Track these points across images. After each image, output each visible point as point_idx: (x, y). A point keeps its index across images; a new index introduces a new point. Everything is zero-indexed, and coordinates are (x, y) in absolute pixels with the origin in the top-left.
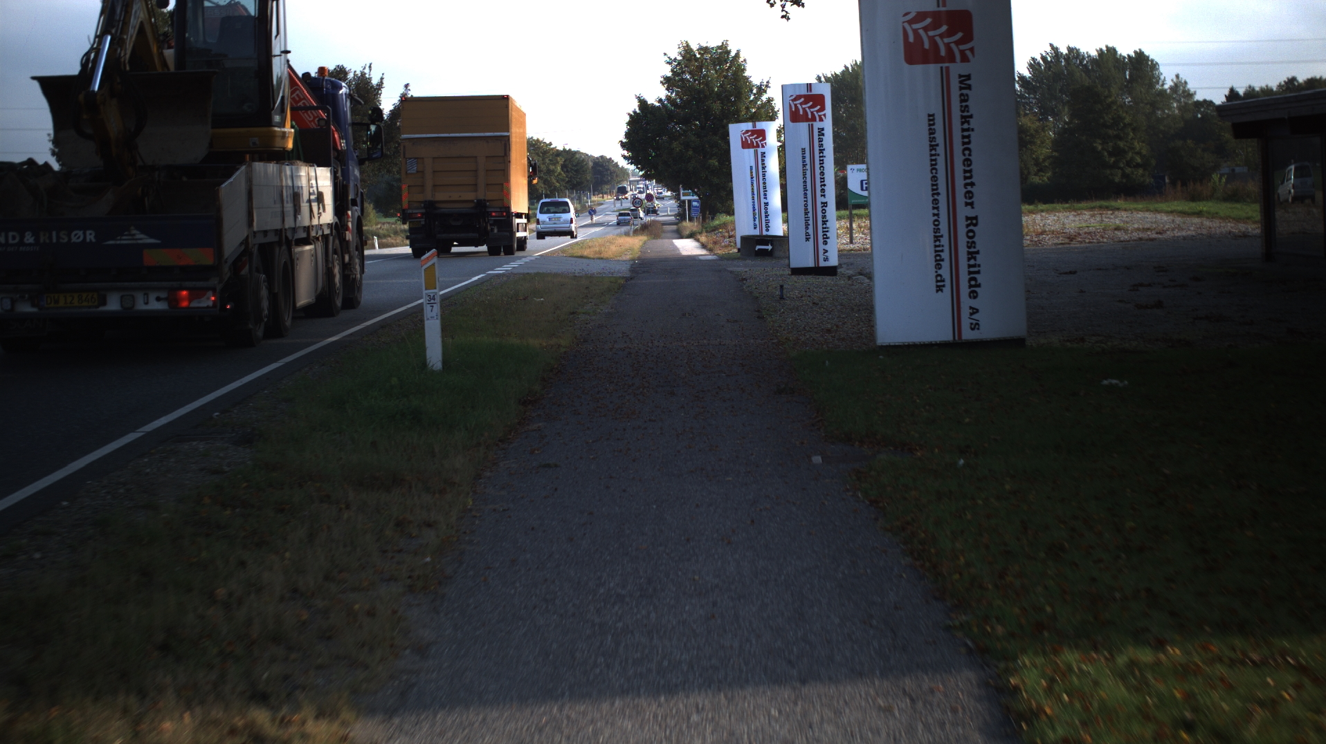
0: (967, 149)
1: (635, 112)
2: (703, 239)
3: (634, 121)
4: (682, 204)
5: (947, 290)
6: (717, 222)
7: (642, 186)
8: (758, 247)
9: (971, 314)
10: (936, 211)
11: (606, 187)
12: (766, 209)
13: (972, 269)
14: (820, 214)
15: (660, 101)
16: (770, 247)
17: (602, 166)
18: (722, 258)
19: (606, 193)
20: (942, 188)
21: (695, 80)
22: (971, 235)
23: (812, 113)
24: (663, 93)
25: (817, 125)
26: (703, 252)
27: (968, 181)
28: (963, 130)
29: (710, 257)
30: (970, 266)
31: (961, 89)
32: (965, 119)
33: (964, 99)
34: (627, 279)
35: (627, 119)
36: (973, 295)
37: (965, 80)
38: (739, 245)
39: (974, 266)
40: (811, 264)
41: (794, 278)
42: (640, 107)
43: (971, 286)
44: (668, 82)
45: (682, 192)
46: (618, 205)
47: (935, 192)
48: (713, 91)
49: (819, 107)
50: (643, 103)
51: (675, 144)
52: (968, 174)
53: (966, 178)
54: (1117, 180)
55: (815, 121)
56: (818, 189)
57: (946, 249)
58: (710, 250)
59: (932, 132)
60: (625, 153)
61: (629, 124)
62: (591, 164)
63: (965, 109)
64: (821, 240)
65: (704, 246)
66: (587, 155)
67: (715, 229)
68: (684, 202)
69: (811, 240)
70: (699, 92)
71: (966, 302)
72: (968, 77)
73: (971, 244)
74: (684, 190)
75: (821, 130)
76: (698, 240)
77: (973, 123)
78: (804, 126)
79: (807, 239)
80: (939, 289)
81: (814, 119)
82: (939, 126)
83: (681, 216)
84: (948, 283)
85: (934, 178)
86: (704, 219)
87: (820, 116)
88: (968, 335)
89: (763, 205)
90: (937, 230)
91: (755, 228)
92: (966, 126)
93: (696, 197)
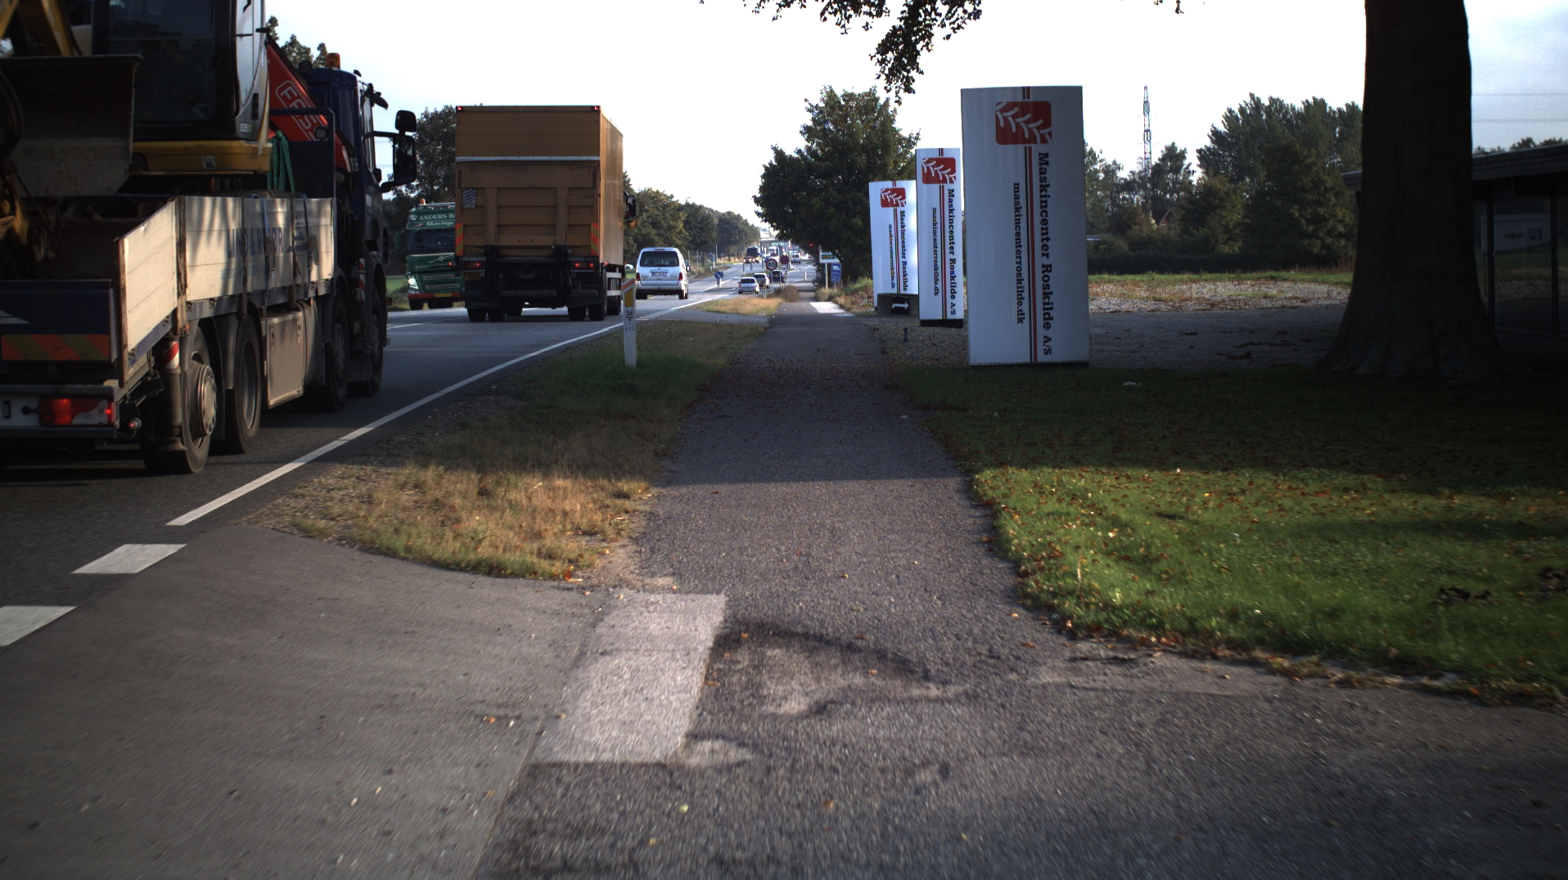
0: (1044, 211)
1: (771, 164)
2: (842, 300)
3: (770, 174)
4: (820, 268)
5: (1026, 321)
6: (858, 285)
7: (775, 248)
8: (894, 305)
9: (1045, 342)
10: (1018, 260)
11: (733, 249)
12: (904, 268)
13: (1046, 306)
14: (948, 270)
15: (799, 152)
16: (906, 306)
17: (729, 223)
18: (858, 315)
19: (733, 255)
20: (1024, 242)
21: (839, 130)
22: (1046, 279)
23: (943, 175)
24: (802, 143)
25: (948, 186)
26: (842, 311)
27: (1045, 237)
28: (1041, 196)
29: (847, 315)
30: (1044, 304)
31: (1040, 164)
32: (1043, 188)
33: (1042, 172)
34: (766, 328)
35: (763, 171)
36: (1047, 326)
37: (1044, 158)
38: (876, 304)
39: (1048, 303)
40: (940, 317)
41: (923, 328)
42: (776, 159)
43: (1045, 319)
44: (808, 132)
45: (821, 254)
46: (747, 268)
47: (1018, 245)
48: (858, 143)
49: (949, 170)
50: (779, 154)
51: (814, 200)
52: (1045, 231)
53: (1042, 234)
54: (1315, 251)
55: (946, 182)
56: (948, 246)
57: (1026, 289)
58: (848, 310)
59: (1017, 197)
60: (760, 209)
61: (763, 177)
62: (716, 221)
63: (1043, 180)
64: (949, 295)
65: (841, 307)
66: (712, 210)
67: (854, 292)
68: (823, 265)
69: (940, 294)
70: (842, 144)
71: (1041, 332)
72: (1047, 155)
73: (1046, 287)
74: (824, 251)
75: (951, 192)
76: (836, 303)
77: (1050, 191)
78: (935, 187)
79: (936, 294)
80: (1020, 320)
81: (944, 181)
82: (1022, 193)
83: (820, 282)
84: (1027, 316)
85: (1018, 234)
86: (845, 283)
87: (951, 179)
88: (1042, 358)
89: (901, 264)
90: (1019, 274)
91: (893, 287)
92: (1044, 193)
93: (837, 260)
